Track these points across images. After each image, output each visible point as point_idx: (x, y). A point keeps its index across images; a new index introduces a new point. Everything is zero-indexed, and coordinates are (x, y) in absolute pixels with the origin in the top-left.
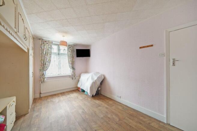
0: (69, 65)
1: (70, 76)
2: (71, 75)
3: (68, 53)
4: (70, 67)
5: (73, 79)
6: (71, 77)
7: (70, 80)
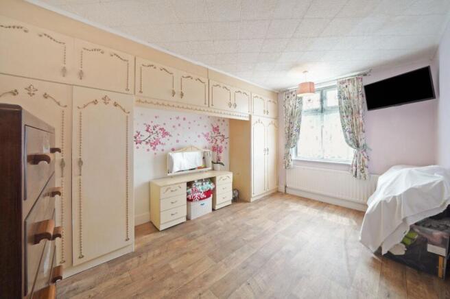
0: (346, 137)
1: (348, 165)
2: (351, 163)
3: (340, 104)
4: (347, 142)
5: (356, 175)
6: (352, 170)
7: (347, 176)
